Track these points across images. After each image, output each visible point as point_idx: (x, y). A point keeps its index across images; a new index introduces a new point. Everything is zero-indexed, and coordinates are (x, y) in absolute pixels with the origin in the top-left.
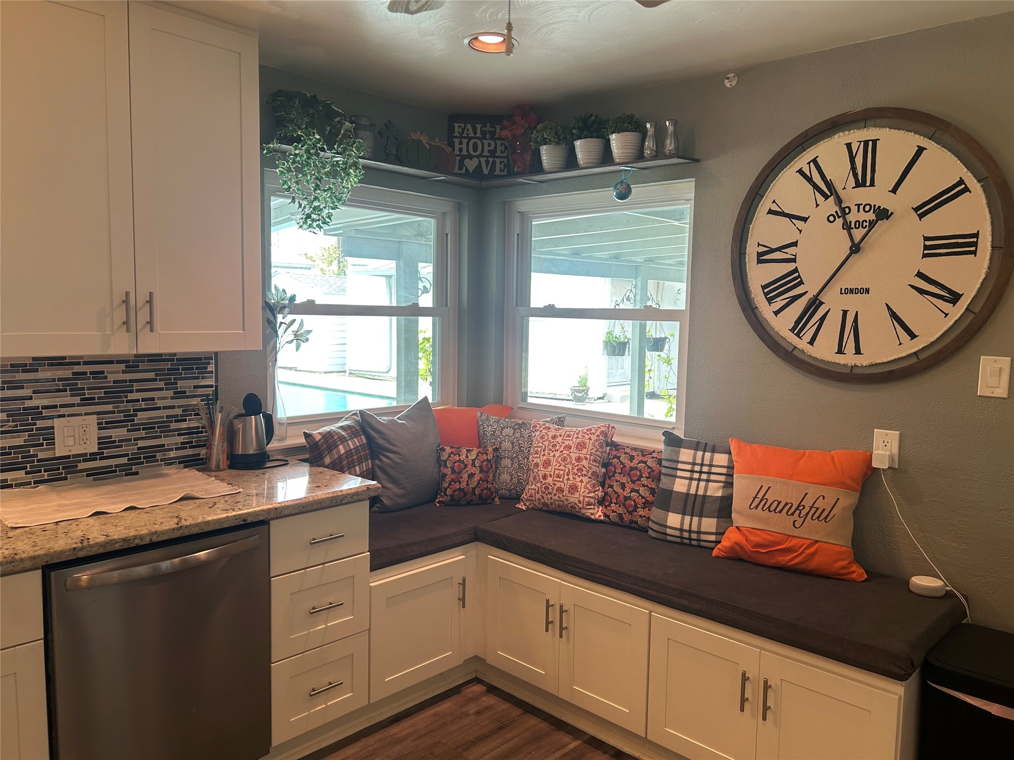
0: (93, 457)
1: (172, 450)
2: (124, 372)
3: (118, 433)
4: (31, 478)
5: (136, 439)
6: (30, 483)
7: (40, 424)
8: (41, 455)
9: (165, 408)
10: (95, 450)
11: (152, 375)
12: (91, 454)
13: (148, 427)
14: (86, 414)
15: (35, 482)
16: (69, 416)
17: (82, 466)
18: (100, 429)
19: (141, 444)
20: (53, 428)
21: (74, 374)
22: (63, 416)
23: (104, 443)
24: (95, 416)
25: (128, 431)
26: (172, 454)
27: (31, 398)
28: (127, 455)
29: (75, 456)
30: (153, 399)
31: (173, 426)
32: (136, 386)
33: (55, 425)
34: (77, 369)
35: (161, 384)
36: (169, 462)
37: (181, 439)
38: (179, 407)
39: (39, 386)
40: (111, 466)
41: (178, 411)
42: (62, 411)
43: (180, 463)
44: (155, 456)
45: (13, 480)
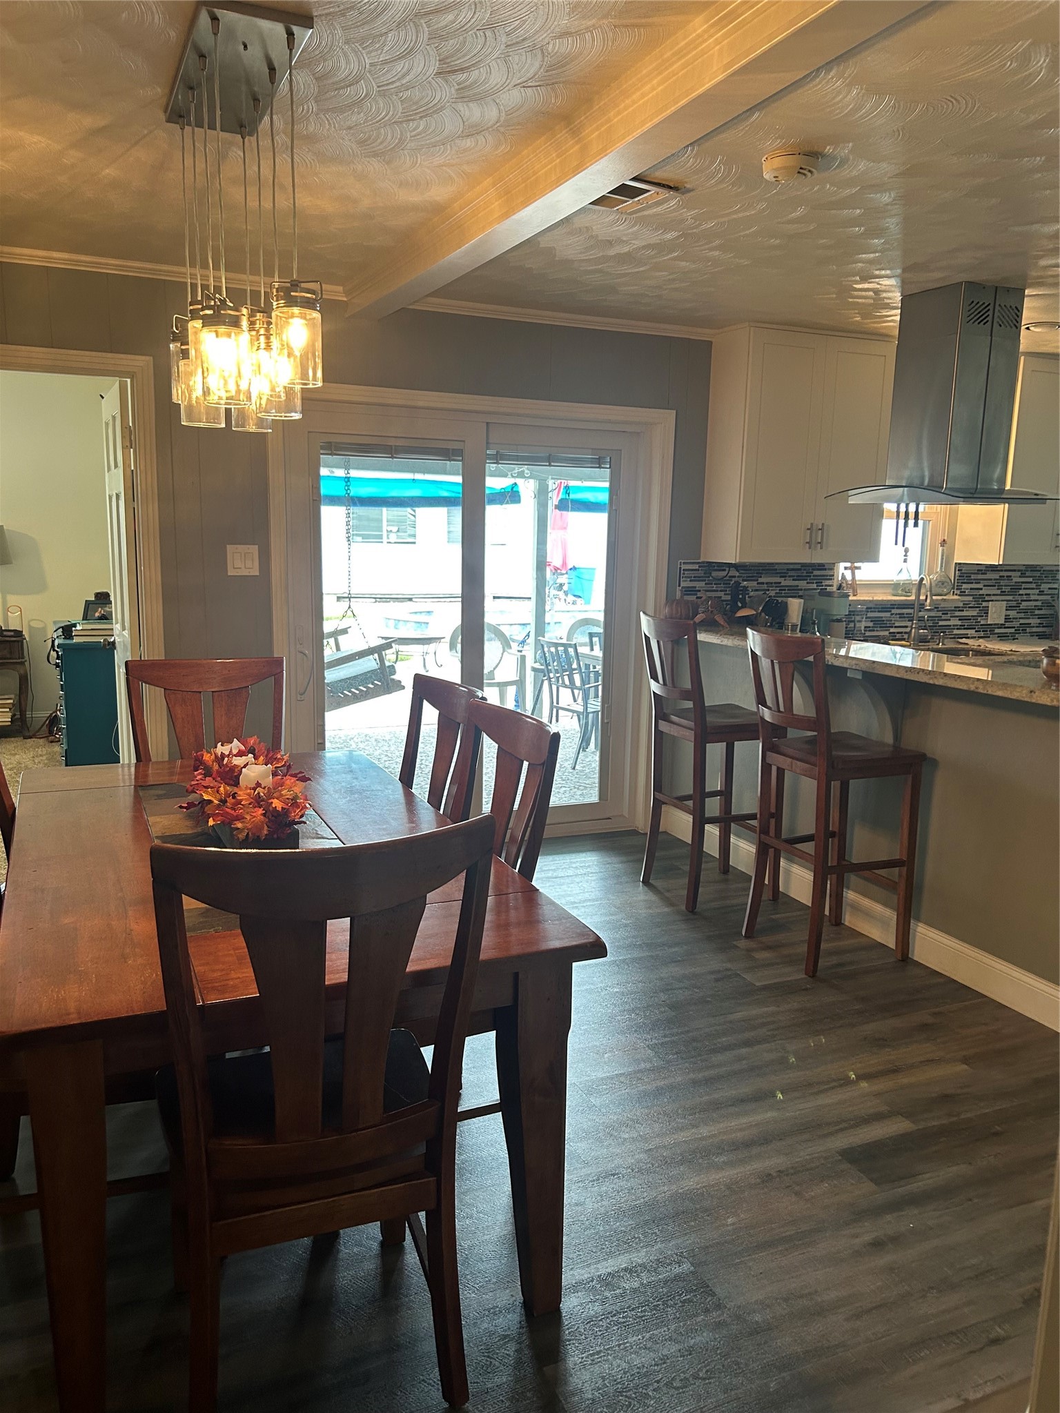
0: (1001, 626)
1: (1034, 627)
2: (1020, 577)
3: (1013, 614)
4: (977, 635)
5: (1020, 618)
6: (975, 637)
7: (984, 604)
8: (982, 622)
9: (1034, 600)
10: (1003, 622)
11: (1031, 580)
12: (1001, 624)
13: (1025, 611)
14: (1002, 601)
15: (979, 637)
16: (996, 601)
17: (997, 631)
18: (1006, 610)
19: (1022, 621)
20: (988, 607)
21: (1000, 576)
22: (992, 601)
23: (1007, 619)
24: (1006, 602)
25: (1018, 613)
26: (1034, 630)
27: (981, 589)
28: (1014, 627)
29: (995, 624)
30: (1029, 594)
31: (1037, 612)
32: (1024, 586)
33: (990, 606)
34: (1002, 574)
35: (1034, 586)
36: (1032, 634)
37: (1039, 621)
38: (1041, 600)
39: (986, 583)
40: (1007, 633)
41: (1039, 603)
42: (993, 598)
43: (1037, 636)
44: (1026, 630)
45: (971, 634)
